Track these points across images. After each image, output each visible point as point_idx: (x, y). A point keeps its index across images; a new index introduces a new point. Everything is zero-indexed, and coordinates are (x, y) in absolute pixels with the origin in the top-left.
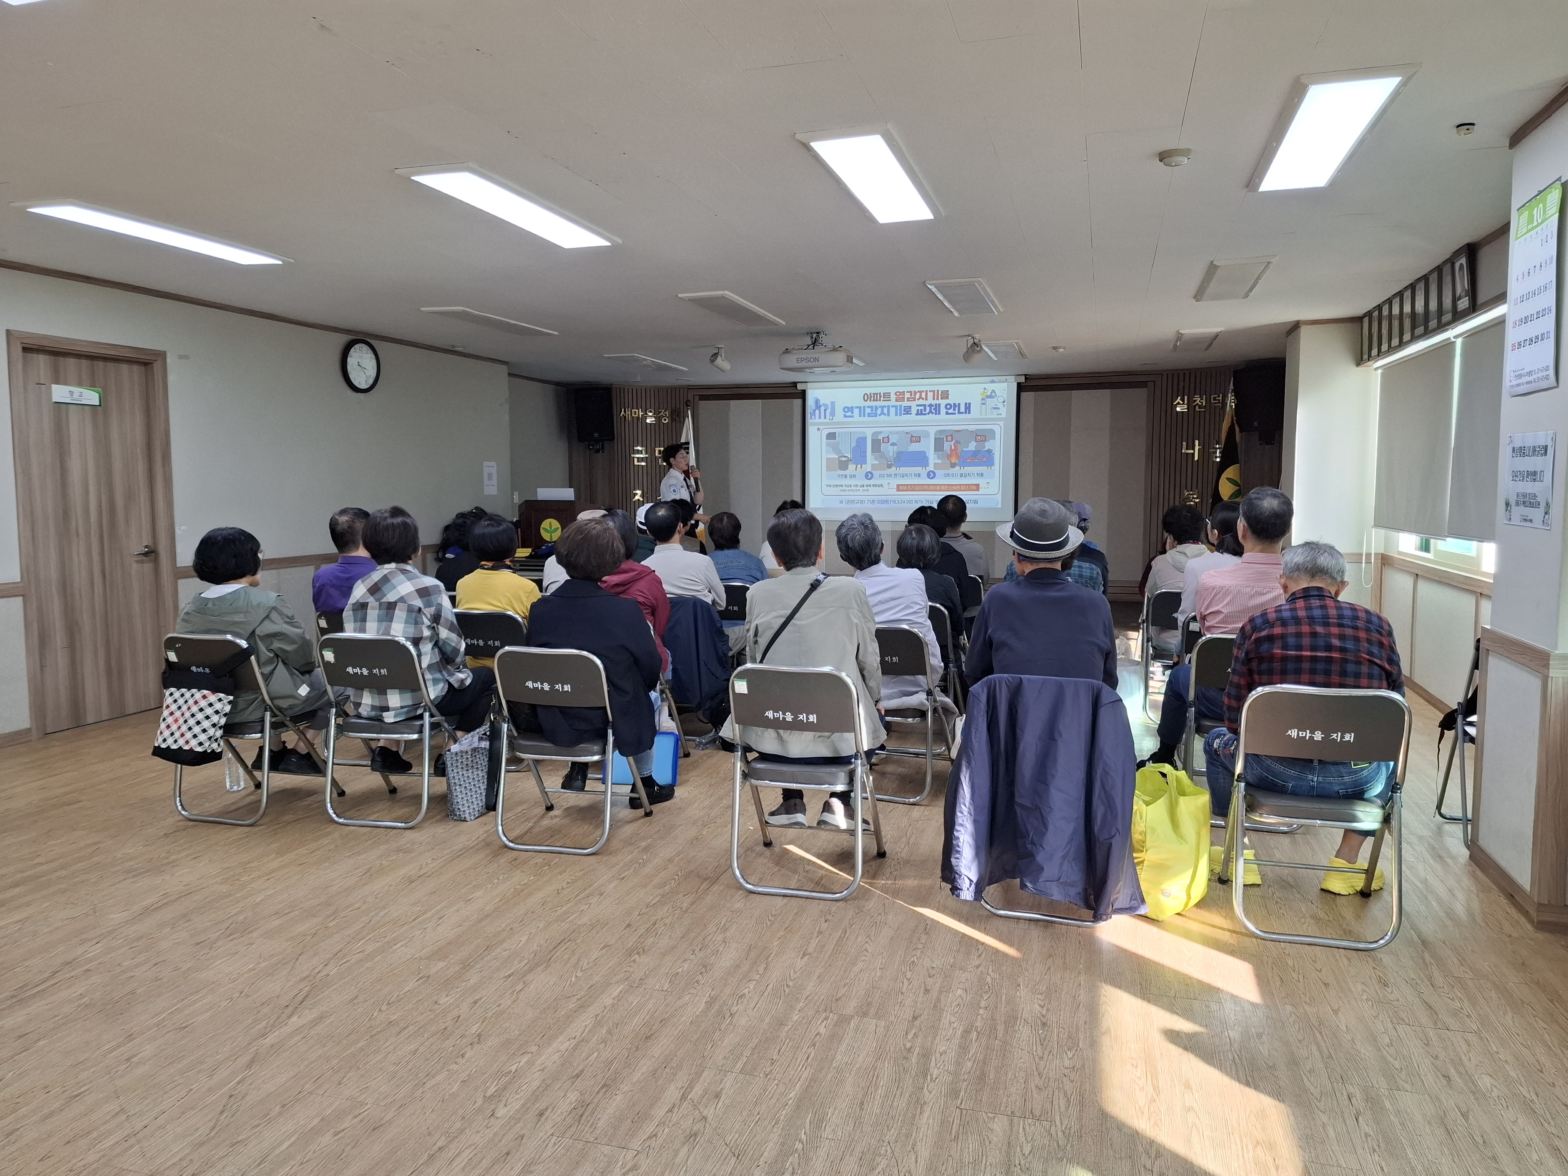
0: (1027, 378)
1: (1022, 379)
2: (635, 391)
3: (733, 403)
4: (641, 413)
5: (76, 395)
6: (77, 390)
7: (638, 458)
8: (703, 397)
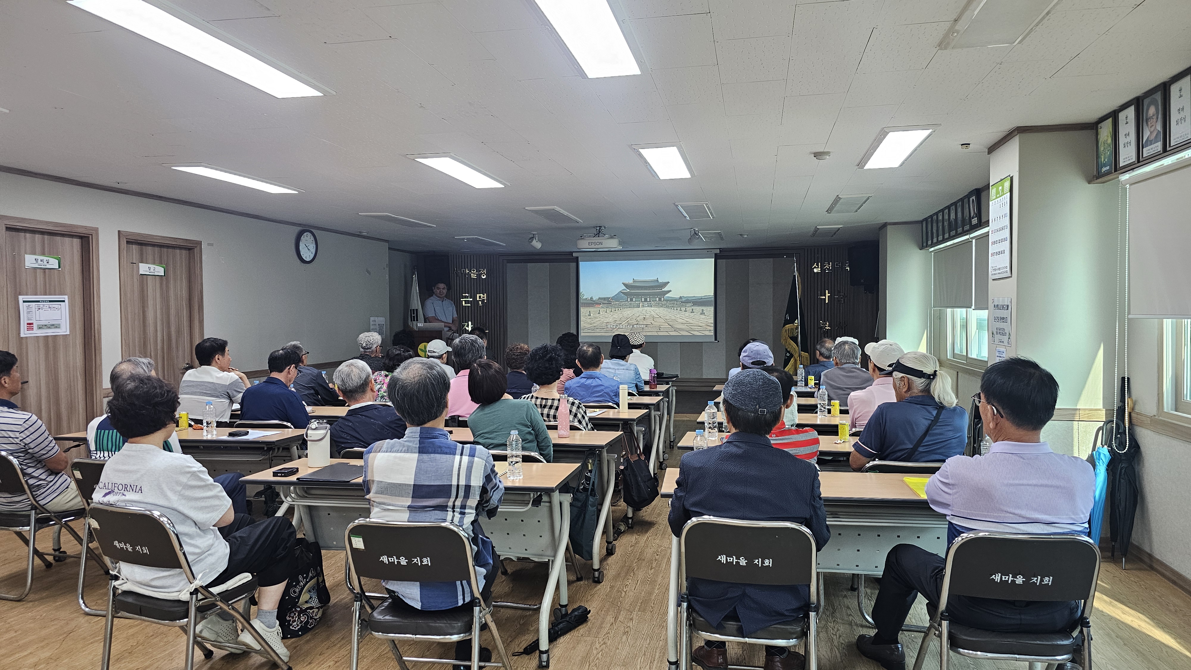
0: (721, 250)
1: (717, 251)
2: (463, 257)
3: (530, 265)
4: (467, 271)
5: (152, 270)
6: (152, 266)
7: (465, 301)
8: (509, 261)
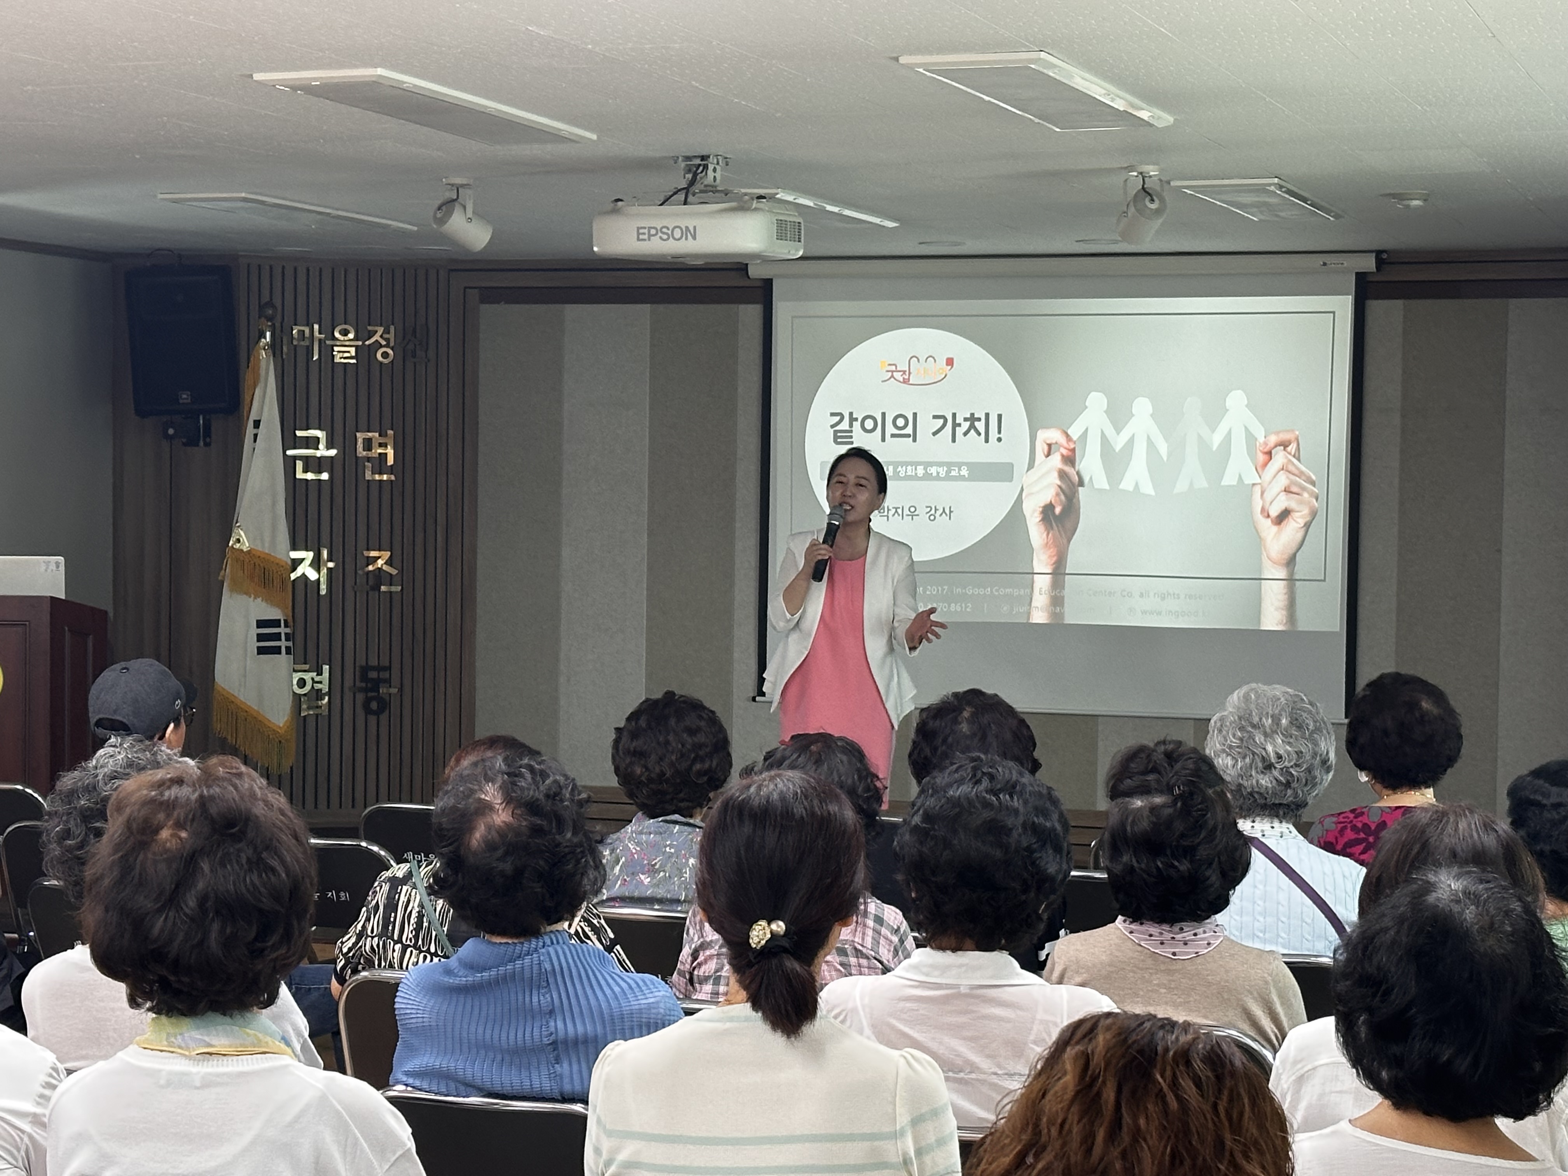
0: (1383, 258)
1: (1369, 264)
2: (301, 276)
3: (573, 312)
4: (316, 337)
7: (306, 459)
8: (491, 295)
